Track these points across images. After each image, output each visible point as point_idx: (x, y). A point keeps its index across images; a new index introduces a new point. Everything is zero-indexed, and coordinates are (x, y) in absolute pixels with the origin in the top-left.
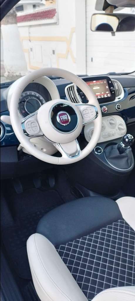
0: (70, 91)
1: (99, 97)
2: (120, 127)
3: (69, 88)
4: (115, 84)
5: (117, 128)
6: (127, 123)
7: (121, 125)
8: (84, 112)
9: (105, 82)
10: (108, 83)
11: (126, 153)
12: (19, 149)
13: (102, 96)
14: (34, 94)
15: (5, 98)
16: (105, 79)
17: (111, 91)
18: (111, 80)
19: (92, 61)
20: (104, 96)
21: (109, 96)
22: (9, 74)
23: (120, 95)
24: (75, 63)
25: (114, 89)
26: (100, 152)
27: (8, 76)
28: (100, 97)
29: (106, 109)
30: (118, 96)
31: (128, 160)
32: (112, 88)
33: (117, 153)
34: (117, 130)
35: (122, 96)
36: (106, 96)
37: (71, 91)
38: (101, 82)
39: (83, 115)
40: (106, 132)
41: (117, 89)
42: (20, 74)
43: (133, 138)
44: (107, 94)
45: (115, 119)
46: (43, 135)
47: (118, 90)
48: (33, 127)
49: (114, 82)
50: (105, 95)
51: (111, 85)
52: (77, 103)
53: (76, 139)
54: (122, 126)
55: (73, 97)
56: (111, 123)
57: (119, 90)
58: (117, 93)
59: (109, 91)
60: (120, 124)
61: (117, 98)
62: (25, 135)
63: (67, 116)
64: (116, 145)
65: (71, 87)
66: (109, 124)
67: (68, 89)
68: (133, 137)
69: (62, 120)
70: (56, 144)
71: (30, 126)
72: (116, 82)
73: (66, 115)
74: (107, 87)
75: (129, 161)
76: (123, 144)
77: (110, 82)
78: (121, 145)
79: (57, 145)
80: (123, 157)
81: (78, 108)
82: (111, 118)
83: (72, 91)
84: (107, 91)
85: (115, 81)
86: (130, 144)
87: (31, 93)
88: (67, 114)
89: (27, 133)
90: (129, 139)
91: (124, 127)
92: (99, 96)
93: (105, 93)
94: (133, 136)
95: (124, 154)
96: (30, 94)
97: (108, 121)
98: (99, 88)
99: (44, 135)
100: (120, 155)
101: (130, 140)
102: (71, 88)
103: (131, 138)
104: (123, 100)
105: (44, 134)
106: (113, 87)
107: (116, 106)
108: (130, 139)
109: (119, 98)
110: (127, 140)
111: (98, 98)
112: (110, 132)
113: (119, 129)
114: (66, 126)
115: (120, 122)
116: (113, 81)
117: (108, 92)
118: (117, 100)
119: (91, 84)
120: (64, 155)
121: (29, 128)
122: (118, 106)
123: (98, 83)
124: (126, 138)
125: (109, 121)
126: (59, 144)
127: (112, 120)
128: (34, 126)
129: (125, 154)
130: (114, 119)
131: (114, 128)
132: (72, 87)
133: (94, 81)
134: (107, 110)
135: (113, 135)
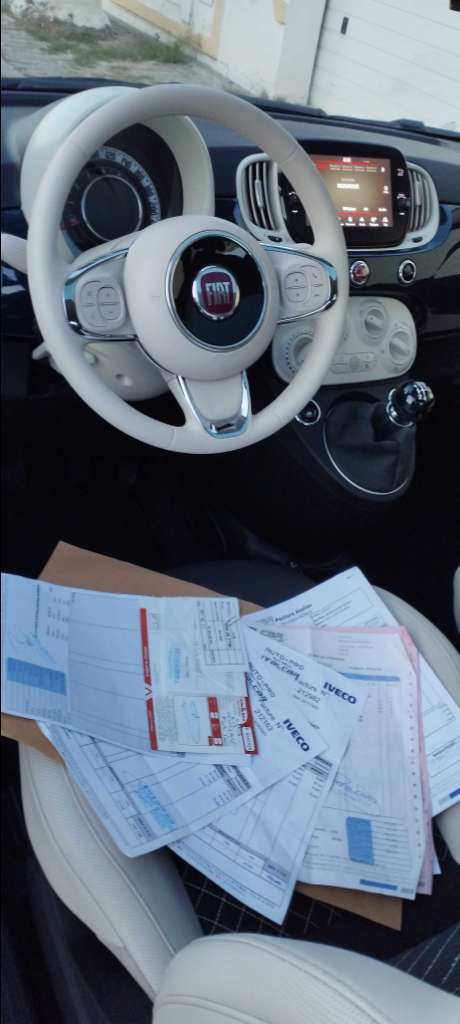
0: (254, 178)
1: (350, 223)
2: (397, 342)
3: (254, 165)
4: (417, 183)
5: (385, 344)
6: (423, 332)
7: (399, 338)
8: (291, 282)
9: (383, 170)
10: (394, 173)
11: (393, 439)
12: (37, 354)
13: (362, 219)
14: (124, 160)
15: (16, 158)
16: (387, 157)
17: (397, 207)
18: (404, 167)
19: (344, 29)
20: (367, 221)
21: (386, 225)
22: (27, 9)
23: (423, 226)
24: (283, 23)
25: (408, 204)
26: (311, 419)
27: (25, 14)
28: (353, 222)
29: (366, 271)
30: (417, 229)
31: (395, 464)
32: (401, 196)
33: (366, 434)
34: (383, 352)
35: (429, 232)
36: (376, 222)
37: (257, 181)
38: (370, 165)
39: (283, 290)
40: (347, 354)
41: (418, 202)
42: (71, 16)
43: (432, 400)
44: (380, 216)
45: (386, 311)
46: (132, 337)
47: (420, 207)
48: (103, 305)
49: (414, 173)
50: (374, 219)
51: (400, 184)
52: (270, 228)
53: (242, 372)
54: (403, 340)
55: (260, 203)
56: (369, 326)
57: (426, 209)
58: (414, 219)
59: (390, 207)
60: (400, 335)
61: (410, 236)
62: (69, 328)
63: (231, 287)
64: (369, 405)
65: (261, 163)
66: (364, 325)
67: (247, 169)
68: (431, 396)
69: (209, 299)
70: (174, 376)
71: (93, 300)
72: (423, 176)
73: (226, 284)
74: (386, 190)
75: (399, 469)
76: (392, 409)
77: (401, 174)
78: (388, 410)
79: (176, 381)
80: (383, 452)
81: (273, 262)
82: (375, 304)
83: (261, 178)
84: (382, 207)
85: (417, 172)
86: (415, 415)
87: (113, 155)
88: (229, 280)
89: (77, 321)
90: (420, 398)
91: (410, 346)
92: (350, 219)
93: (373, 212)
94: (433, 392)
95: (387, 443)
96: (107, 156)
97: (361, 313)
98: (356, 186)
99: (135, 338)
100: (376, 443)
101: (421, 404)
102: (260, 169)
103: (425, 399)
104: (429, 248)
105: (136, 336)
106: (408, 195)
107: (401, 267)
108: (422, 401)
109: (416, 240)
110: (410, 400)
111: (347, 224)
112: (359, 356)
113: (393, 348)
114: (219, 321)
115: (399, 325)
116: (412, 170)
117: (384, 210)
118: (407, 244)
119: (333, 167)
120: (193, 422)
121: (90, 305)
122: (409, 268)
123: (358, 168)
124: (408, 394)
125: (365, 316)
126: (184, 379)
127: (376, 313)
128: (108, 300)
129: (393, 442)
130: (382, 310)
131: (374, 343)
132: (264, 165)
133: (347, 160)
134: (368, 276)
135: (367, 366)
